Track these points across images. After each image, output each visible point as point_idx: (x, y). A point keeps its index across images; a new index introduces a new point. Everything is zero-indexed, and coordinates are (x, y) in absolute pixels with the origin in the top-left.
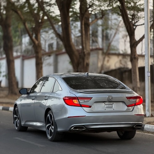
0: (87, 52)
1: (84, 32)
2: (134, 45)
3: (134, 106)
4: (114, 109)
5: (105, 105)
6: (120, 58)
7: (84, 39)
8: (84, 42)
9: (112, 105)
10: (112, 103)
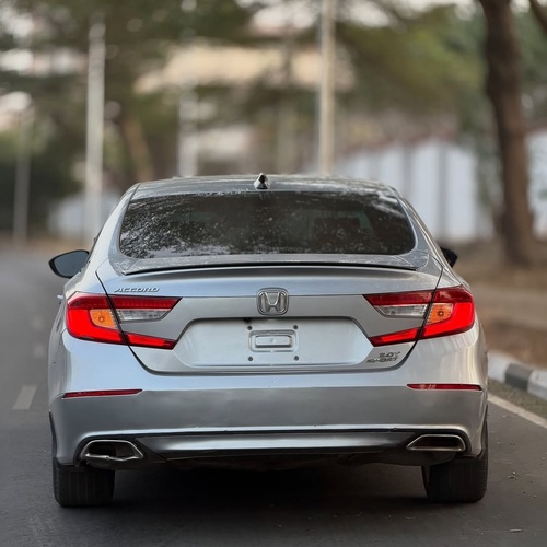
3: (416, 340)
4: (296, 358)
5: (252, 334)
9: (289, 334)
10: (289, 327)
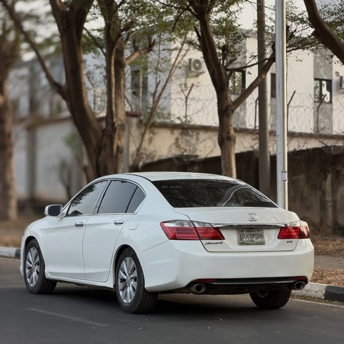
0: (119, 122)
1: (113, 80)
2: (227, 109)
6: (177, 133)
7: (113, 96)
8: (114, 101)
